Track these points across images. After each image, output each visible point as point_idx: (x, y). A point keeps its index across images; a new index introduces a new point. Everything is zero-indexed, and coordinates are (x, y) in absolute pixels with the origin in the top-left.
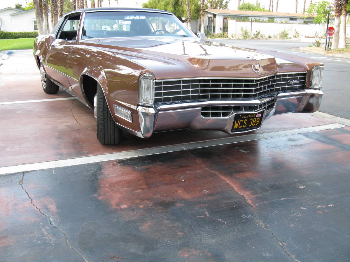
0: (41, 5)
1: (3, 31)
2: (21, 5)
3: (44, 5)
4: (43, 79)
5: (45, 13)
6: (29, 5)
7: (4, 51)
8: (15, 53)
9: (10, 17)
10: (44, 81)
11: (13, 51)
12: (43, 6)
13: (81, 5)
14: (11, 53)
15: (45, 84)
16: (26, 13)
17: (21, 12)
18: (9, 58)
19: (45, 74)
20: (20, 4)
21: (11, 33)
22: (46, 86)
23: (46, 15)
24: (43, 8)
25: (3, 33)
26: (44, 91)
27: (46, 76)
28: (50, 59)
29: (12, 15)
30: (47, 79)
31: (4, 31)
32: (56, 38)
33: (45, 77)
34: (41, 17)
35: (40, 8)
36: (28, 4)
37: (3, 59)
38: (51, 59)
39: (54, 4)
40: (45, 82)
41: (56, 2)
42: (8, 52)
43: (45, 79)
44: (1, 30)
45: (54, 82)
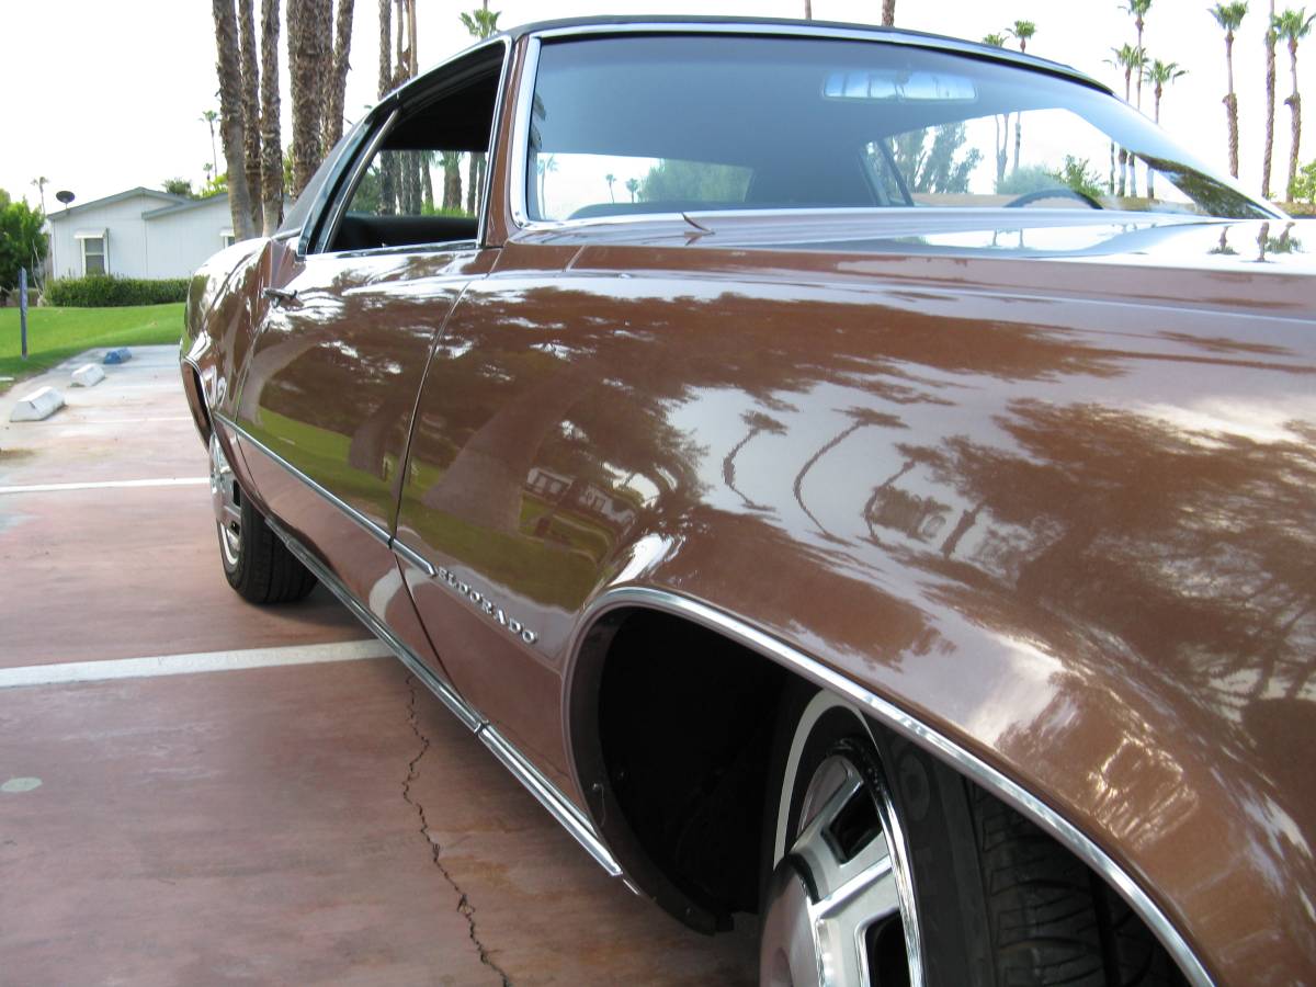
0: (254, 171)
1: (111, 277)
2: (188, 186)
3: (267, 168)
4: (225, 514)
5: (270, 198)
6: (216, 185)
7: (92, 351)
8: (137, 359)
9: (142, 223)
10: (229, 525)
11: (131, 350)
12: (262, 171)
13: (408, 182)
14: (118, 358)
15: (235, 540)
16: (201, 207)
17: (181, 203)
18: (103, 378)
19: (236, 485)
20: (185, 180)
21: (141, 285)
22: (239, 553)
23: (272, 209)
24: (263, 178)
25: (110, 284)
26: (231, 584)
27: (240, 493)
28: (282, 389)
29: (150, 217)
30: (244, 513)
31: (116, 277)
32: (312, 246)
33: (237, 500)
34: (254, 220)
35: (253, 181)
36: (213, 179)
37: (77, 385)
38: (287, 386)
39: (308, 161)
40: (235, 529)
41: (312, 153)
42: (108, 354)
43: (235, 513)
44: (107, 271)
45: (288, 541)
